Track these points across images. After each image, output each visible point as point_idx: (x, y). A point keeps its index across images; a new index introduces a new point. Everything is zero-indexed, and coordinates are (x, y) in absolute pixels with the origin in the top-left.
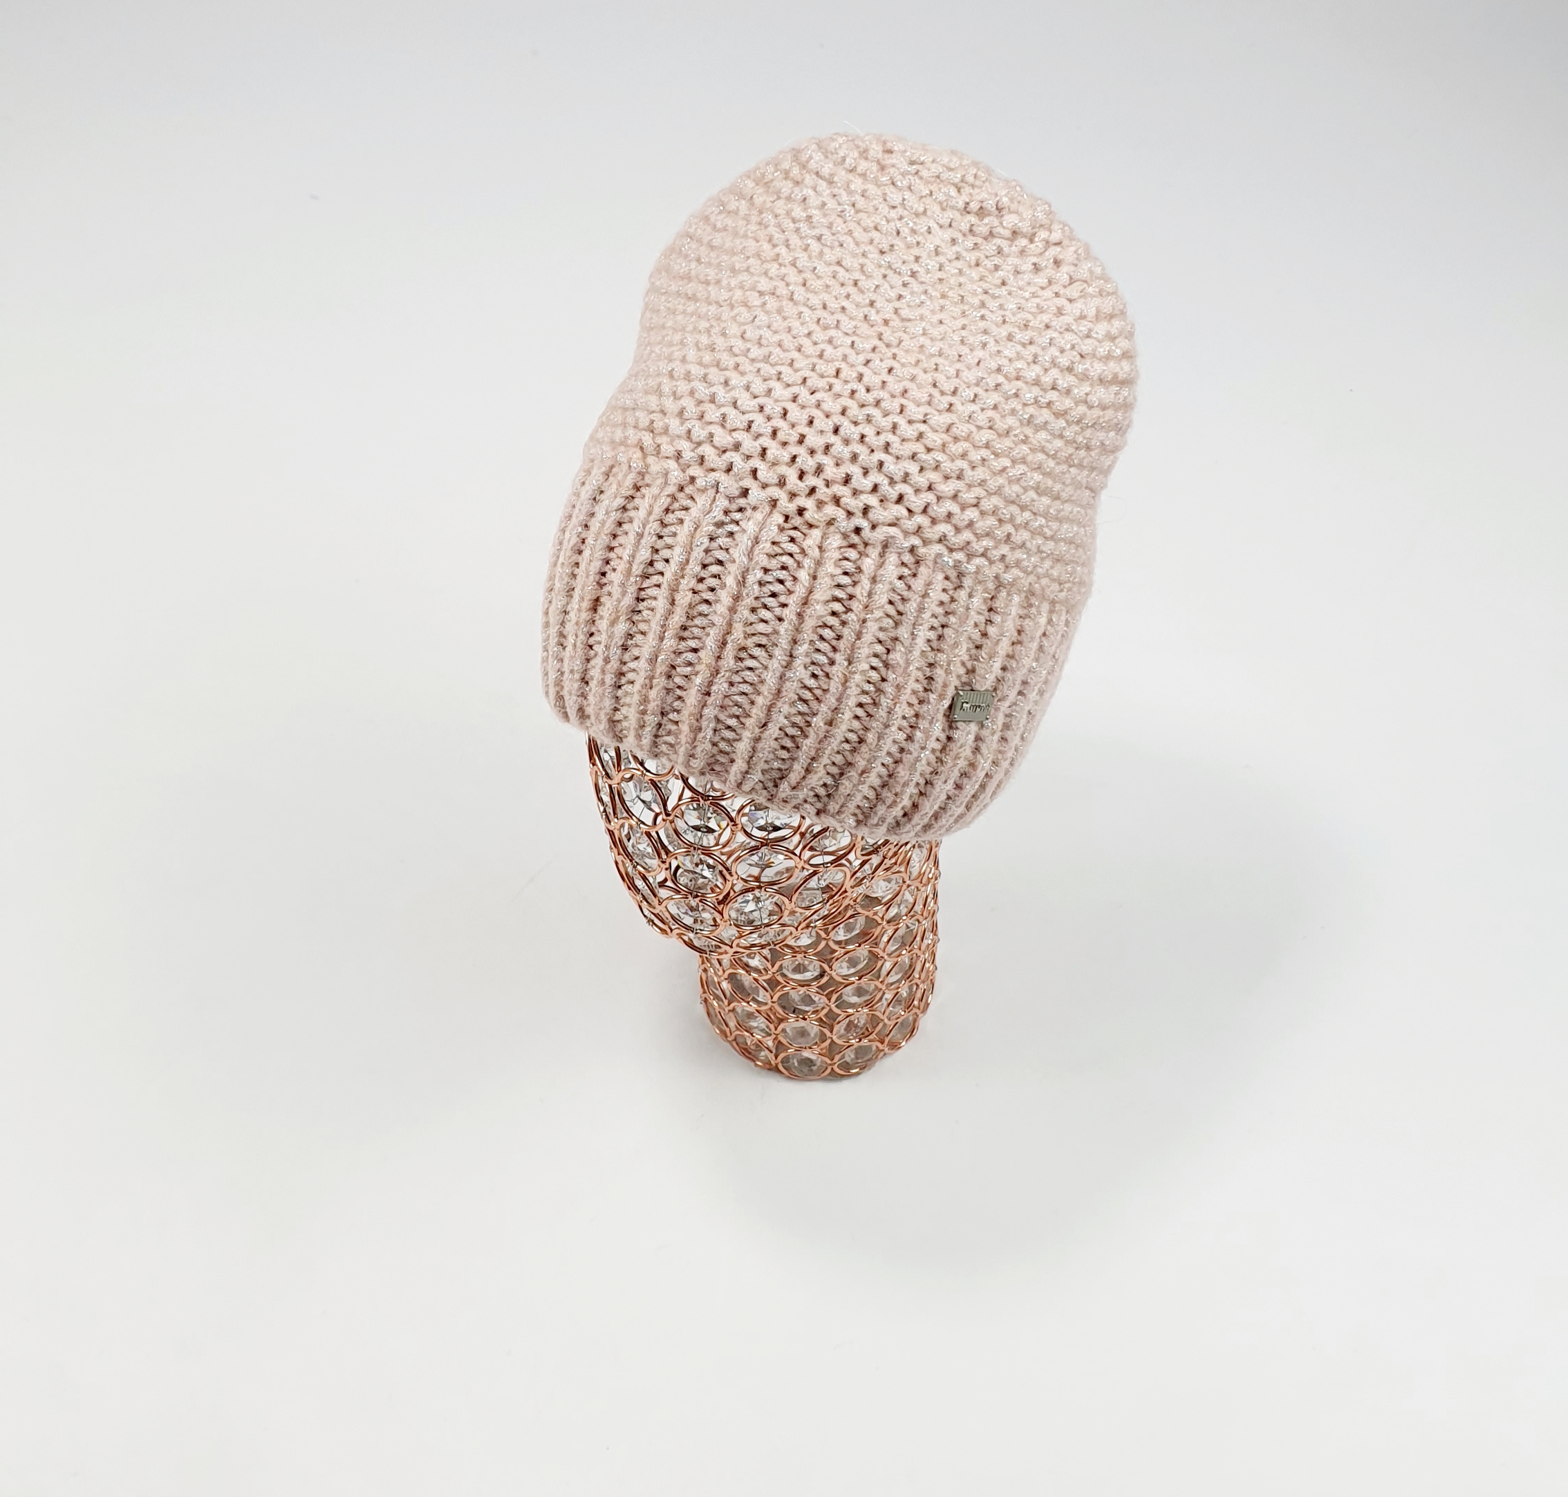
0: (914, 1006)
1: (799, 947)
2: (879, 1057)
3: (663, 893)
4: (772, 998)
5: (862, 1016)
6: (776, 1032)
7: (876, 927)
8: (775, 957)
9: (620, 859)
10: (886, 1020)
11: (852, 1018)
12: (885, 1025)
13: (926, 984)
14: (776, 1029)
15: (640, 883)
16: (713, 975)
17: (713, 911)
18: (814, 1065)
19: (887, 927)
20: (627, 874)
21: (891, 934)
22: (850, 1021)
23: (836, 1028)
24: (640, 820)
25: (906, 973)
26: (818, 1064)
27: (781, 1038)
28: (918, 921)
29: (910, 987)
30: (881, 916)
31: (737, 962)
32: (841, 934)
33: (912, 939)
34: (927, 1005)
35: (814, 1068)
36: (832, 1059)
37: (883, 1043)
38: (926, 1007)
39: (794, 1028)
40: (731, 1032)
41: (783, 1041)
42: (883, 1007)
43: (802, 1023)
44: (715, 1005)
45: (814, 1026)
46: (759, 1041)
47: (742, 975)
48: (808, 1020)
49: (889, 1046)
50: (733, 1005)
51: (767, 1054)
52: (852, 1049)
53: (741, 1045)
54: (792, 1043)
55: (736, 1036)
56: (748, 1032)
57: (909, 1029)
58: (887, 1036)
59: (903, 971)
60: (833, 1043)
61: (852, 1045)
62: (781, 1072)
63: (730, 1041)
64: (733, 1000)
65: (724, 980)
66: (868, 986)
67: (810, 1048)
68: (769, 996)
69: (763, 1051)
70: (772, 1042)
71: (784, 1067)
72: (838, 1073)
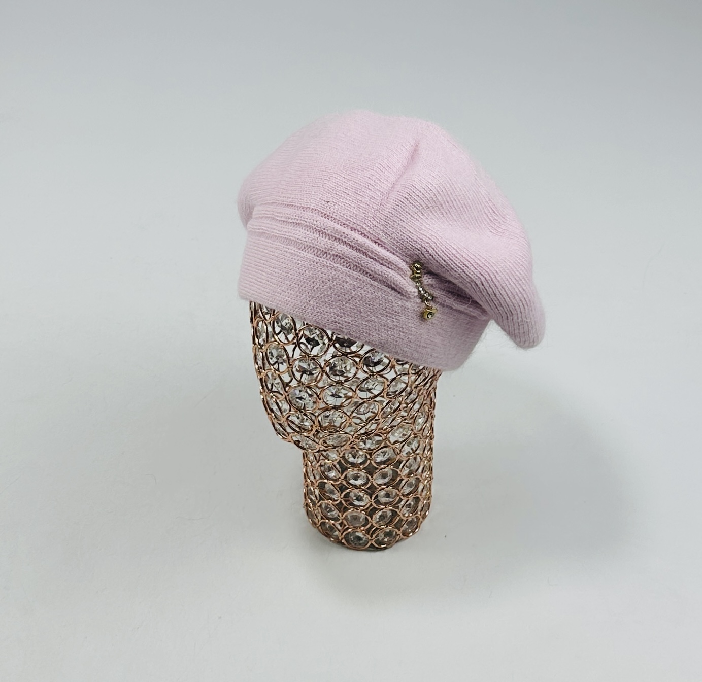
2: (397, 540)
4: (341, 496)
5: (388, 510)
6: (343, 518)
7: (397, 455)
8: (344, 469)
9: (264, 395)
10: (401, 516)
12: (401, 520)
13: (425, 502)
14: (342, 516)
15: (274, 407)
20: (268, 403)
21: (404, 462)
23: (374, 516)
26: (364, 540)
29: (415, 499)
30: (399, 449)
33: (417, 468)
35: (361, 542)
36: (371, 537)
37: (400, 530)
38: (424, 517)
39: (353, 516)
40: (318, 520)
41: (346, 524)
42: (400, 507)
43: (357, 512)
44: (311, 505)
45: (363, 515)
46: (333, 524)
47: (325, 483)
48: (359, 511)
49: (403, 535)
50: (320, 503)
51: (337, 533)
52: (383, 532)
53: (323, 528)
54: (350, 524)
55: (321, 524)
56: (327, 519)
57: (415, 526)
58: (402, 527)
59: (411, 487)
60: (372, 526)
61: (383, 529)
62: (344, 544)
63: (318, 527)
64: (321, 499)
65: (316, 488)
66: (392, 494)
67: (360, 529)
68: (339, 495)
69: (335, 531)
70: (341, 524)
71: (345, 540)
72: (374, 547)
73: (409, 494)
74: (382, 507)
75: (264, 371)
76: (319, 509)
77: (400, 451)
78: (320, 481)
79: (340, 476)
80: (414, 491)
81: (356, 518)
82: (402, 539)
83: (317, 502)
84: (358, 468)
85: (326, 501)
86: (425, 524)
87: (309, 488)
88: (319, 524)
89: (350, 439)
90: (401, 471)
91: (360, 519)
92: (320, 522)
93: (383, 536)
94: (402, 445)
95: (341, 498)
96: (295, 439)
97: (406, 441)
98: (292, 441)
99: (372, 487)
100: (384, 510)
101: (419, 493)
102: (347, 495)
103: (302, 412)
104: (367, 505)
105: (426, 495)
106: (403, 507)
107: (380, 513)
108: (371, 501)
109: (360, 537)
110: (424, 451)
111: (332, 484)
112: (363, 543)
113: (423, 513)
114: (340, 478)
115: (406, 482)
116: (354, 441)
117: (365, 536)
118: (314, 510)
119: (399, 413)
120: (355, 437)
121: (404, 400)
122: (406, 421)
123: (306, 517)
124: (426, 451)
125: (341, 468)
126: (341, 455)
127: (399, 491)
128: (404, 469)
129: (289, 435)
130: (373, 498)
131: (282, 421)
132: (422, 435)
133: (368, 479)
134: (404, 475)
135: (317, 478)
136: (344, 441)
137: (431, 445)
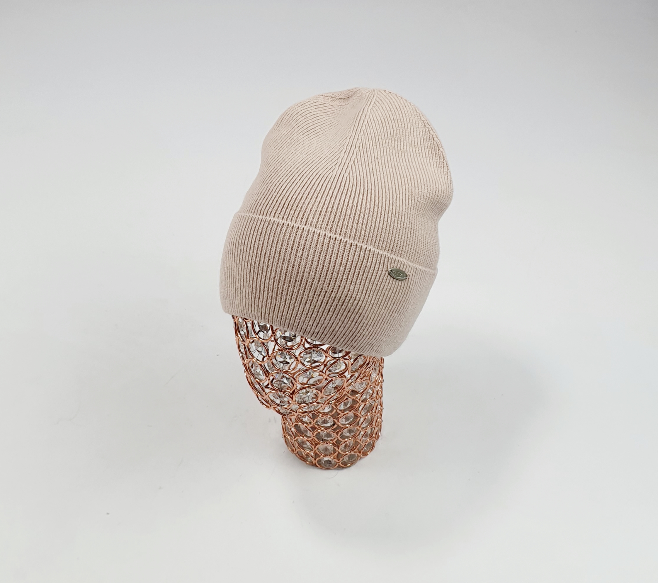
0: (373, 437)
1: (324, 413)
2: (359, 459)
3: (267, 390)
5: (351, 442)
6: (315, 449)
7: (356, 404)
8: (314, 416)
9: (248, 376)
10: (361, 443)
11: (347, 442)
12: (361, 445)
13: (378, 427)
15: (257, 386)
16: (288, 425)
17: (288, 397)
18: (331, 463)
19: (361, 403)
20: (252, 382)
21: (363, 406)
22: (346, 444)
23: (340, 447)
24: (257, 359)
25: (369, 424)
26: (333, 462)
27: (317, 452)
28: (375, 400)
29: (371, 429)
30: (359, 399)
31: (299, 419)
32: (342, 407)
33: (372, 408)
34: (378, 437)
36: (339, 460)
37: (360, 453)
39: (323, 447)
40: (296, 449)
43: (326, 444)
45: (331, 446)
46: (308, 453)
48: (329, 443)
49: (363, 454)
50: (296, 438)
51: (311, 459)
52: (347, 456)
53: (300, 455)
54: (322, 453)
56: (303, 449)
57: (372, 447)
58: (362, 450)
60: (339, 453)
61: (347, 454)
62: (318, 467)
63: (295, 453)
64: (297, 435)
66: (354, 429)
67: (329, 456)
68: (312, 434)
69: (310, 457)
70: (313, 453)
71: (318, 464)
72: (341, 466)
74: (346, 440)
75: (247, 359)
76: (296, 442)
78: (296, 423)
81: (326, 449)
82: (361, 458)
83: (293, 437)
84: (326, 416)
85: (301, 437)
87: (286, 425)
88: (297, 452)
91: (329, 450)
93: (347, 459)
95: (314, 436)
99: (338, 427)
102: (318, 434)
104: (334, 439)
105: (379, 422)
106: (362, 437)
108: (338, 438)
114: (312, 422)
115: (364, 419)
117: (333, 459)
127: (360, 427)
129: (271, 406)
130: (339, 434)
133: (334, 420)
135: (293, 421)
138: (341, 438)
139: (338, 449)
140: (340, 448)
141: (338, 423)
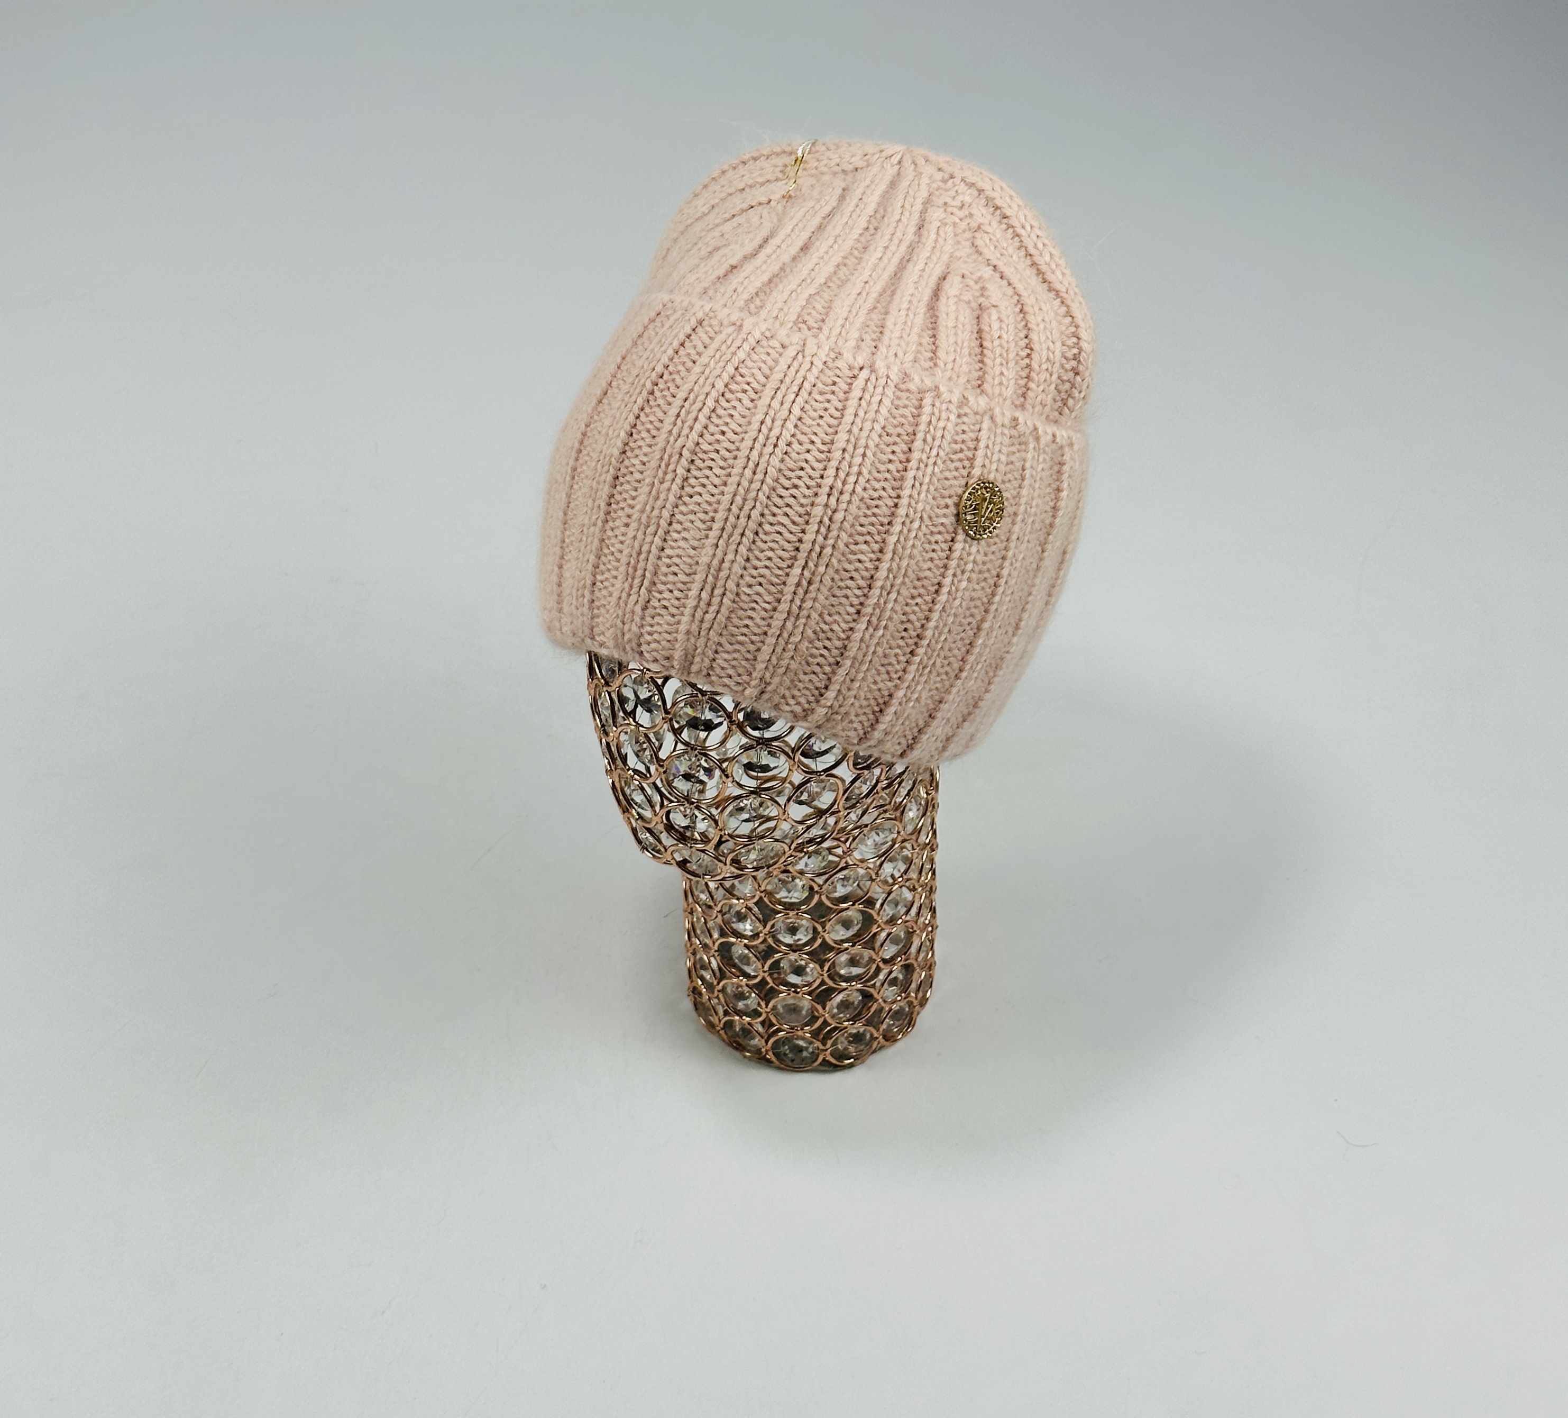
0: (910, 996)
2: (874, 1049)
4: (763, 967)
5: (855, 992)
6: (768, 1010)
9: (616, 776)
11: (845, 995)
12: (880, 1010)
14: (767, 1007)
16: (702, 953)
18: (806, 1054)
20: (623, 792)
23: (829, 1006)
27: (771, 1019)
29: (906, 967)
36: (824, 1045)
37: (878, 1030)
38: (923, 1002)
39: (786, 1005)
40: (719, 1019)
41: (774, 1020)
42: (878, 984)
43: (794, 997)
44: (704, 990)
45: (806, 1002)
46: (749, 1024)
47: (733, 944)
48: (800, 994)
49: (884, 1037)
50: (722, 984)
51: (757, 1041)
52: (846, 1035)
53: (730, 1034)
54: (783, 1022)
55: (725, 1023)
56: (738, 1015)
57: (906, 1022)
58: (882, 1023)
59: (898, 945)
60: (826, 1023)
61: (846, 1028)
62: (772, 1062)
63: (719, 1031)
64: (723, 976)
65: (713, 956)
66: (862, 957)
67: (802, 1029)
68: (760, 966)
69: (753, 1038)
70: (763, 1023)
71: (774, 1054)
72: (830, 1064)
73: (893, 958)
74: (844, 984)
75: (615, 729)
76: (721, 996)
77: (877, 873)
78: (722, 940)
79: (761, 928)
80: (905, 950)
81: (794, 1010)
82: (882, 1047)
83: (715, 983)
84: (795, 913)
85: (735, 980)
86: (925, 1018)
87: (698, 957)
88: (722, 1025)
89: (785, 853)
90: (878, 914)
91: (800, 1011)
92: (723, 1022)
93: (846, 1043)
94: (878, 863)
95: (765, 972)
96: (679, 859)
97: (885, 856)
98: (673, 862)
99: (824, 944)
100: (846, 992)
101: (913, 956)
102: (776, 965)
103: (693, 803)
104: (814, 981)
105: (925, 959)
106: (883, 985)
107: (839, 998)
108: (822, 975)
109: (802, 1047)
110: (920, 873)
111: (746, 946)
112: (810, 1058)
113: (920, 994)
114: (761, 932)
115: (889, 935)
116: (791, 856)
117: (811, 1043)
118: (709, 999)
119: (873, 801)
120: (796, 848)
121: (884, 774)
122: (887, 815)
123: (694, 1014)
124: (923, 874)
125: (761, 914)
126: (762, 888)
127: (877, 954)
128: (885, 910)
129: (666, 850)
130: (826, 968)
131: (654, 823)
132: (917, 841)
133: (815, 929)
134: (885, 919)
135: (716, 936)
136: (772, 858)
137: (932, 861)
138: (829, 976)
139: (824, 1008)
140: (827, 1009)
141: (822, 934)
